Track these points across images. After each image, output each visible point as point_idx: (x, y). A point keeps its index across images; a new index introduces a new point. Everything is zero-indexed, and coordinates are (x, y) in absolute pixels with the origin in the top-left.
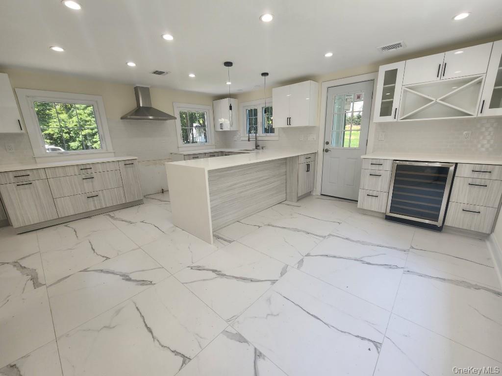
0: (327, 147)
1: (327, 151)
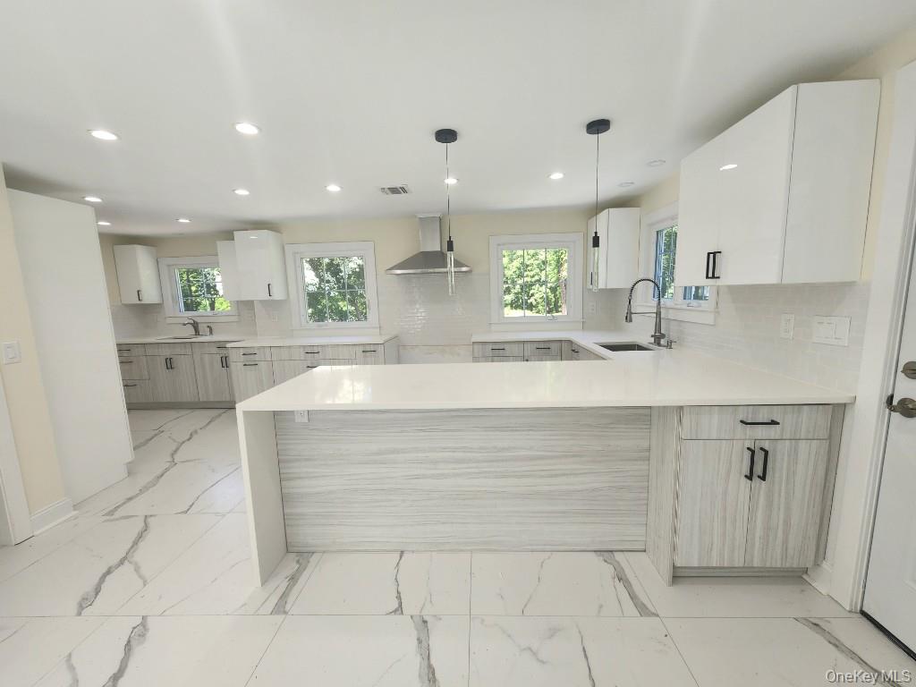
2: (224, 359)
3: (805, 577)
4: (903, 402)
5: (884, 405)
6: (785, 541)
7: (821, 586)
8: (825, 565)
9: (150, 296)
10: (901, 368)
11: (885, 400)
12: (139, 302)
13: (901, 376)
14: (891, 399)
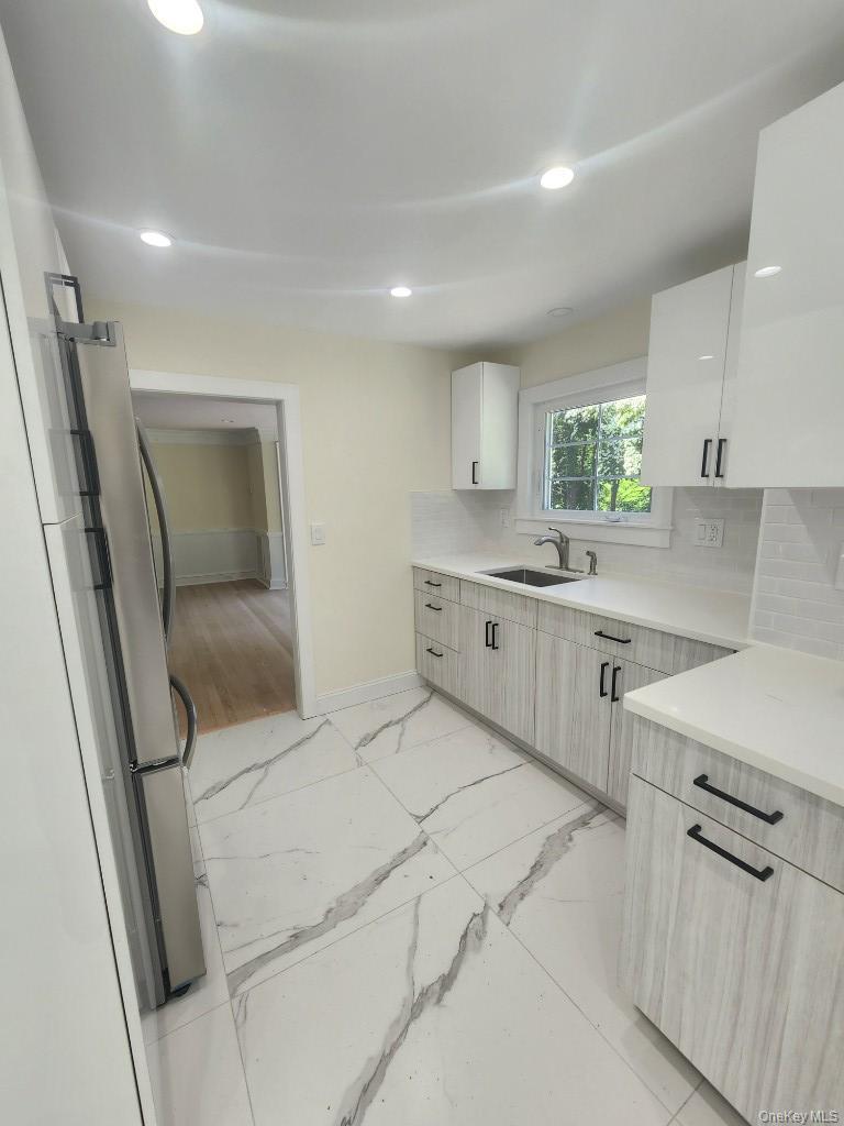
2: (609, 672)
9: (495, 474)
12: (473, 487)
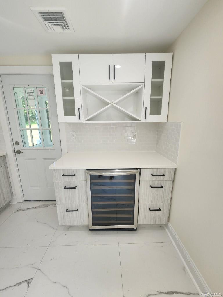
0: (17, 148)
1: (19, 152)
3: (11, 203)
4: (17, 151)
5: (14, 153)
6: (4, 197)
7: (15, 202)
8: (14, 197)
10: (14, 144)
11: (13, 151)
13: (15, 145)
14: (14, 151)
